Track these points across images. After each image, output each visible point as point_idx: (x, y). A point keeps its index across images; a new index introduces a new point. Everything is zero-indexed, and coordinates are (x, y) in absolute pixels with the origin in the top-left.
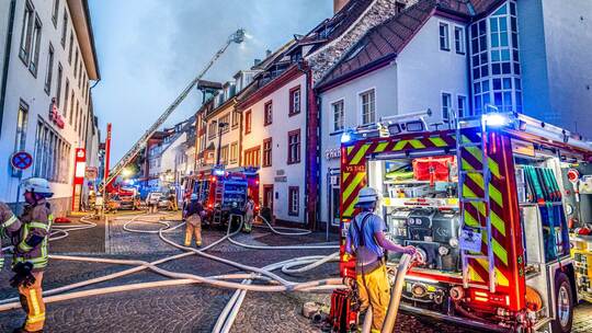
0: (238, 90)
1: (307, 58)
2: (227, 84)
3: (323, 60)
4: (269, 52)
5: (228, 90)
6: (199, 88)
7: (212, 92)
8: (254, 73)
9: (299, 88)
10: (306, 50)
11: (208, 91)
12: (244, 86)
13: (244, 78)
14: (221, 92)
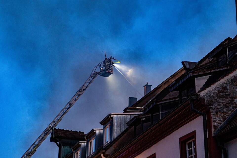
0: (107, 140)
1: (202, 94)
2: (92, 133)
3: (226, 96)
4: (148, 86)
5: (93, 141)
6: (52, 140)
7: (71, 145)
8: (128, 117)
9: (192, 135)
10: (200, 82)
11: (65, 144)
12: (116, 135)
13: (115, 123)
14: (83, 144)
